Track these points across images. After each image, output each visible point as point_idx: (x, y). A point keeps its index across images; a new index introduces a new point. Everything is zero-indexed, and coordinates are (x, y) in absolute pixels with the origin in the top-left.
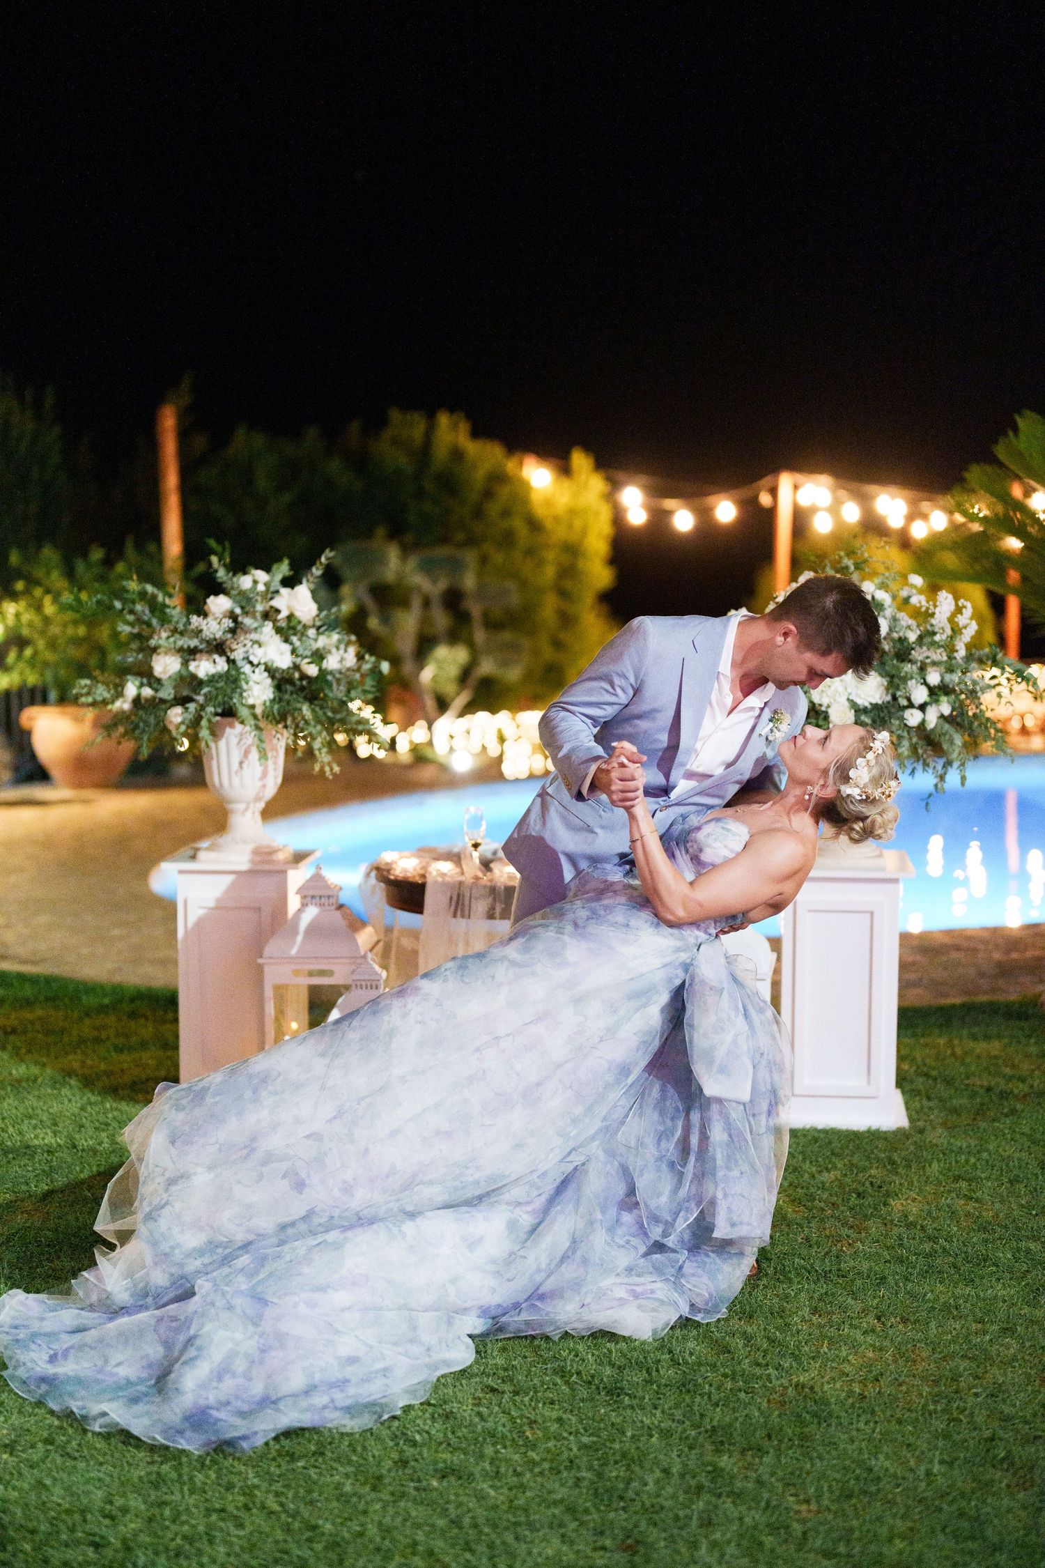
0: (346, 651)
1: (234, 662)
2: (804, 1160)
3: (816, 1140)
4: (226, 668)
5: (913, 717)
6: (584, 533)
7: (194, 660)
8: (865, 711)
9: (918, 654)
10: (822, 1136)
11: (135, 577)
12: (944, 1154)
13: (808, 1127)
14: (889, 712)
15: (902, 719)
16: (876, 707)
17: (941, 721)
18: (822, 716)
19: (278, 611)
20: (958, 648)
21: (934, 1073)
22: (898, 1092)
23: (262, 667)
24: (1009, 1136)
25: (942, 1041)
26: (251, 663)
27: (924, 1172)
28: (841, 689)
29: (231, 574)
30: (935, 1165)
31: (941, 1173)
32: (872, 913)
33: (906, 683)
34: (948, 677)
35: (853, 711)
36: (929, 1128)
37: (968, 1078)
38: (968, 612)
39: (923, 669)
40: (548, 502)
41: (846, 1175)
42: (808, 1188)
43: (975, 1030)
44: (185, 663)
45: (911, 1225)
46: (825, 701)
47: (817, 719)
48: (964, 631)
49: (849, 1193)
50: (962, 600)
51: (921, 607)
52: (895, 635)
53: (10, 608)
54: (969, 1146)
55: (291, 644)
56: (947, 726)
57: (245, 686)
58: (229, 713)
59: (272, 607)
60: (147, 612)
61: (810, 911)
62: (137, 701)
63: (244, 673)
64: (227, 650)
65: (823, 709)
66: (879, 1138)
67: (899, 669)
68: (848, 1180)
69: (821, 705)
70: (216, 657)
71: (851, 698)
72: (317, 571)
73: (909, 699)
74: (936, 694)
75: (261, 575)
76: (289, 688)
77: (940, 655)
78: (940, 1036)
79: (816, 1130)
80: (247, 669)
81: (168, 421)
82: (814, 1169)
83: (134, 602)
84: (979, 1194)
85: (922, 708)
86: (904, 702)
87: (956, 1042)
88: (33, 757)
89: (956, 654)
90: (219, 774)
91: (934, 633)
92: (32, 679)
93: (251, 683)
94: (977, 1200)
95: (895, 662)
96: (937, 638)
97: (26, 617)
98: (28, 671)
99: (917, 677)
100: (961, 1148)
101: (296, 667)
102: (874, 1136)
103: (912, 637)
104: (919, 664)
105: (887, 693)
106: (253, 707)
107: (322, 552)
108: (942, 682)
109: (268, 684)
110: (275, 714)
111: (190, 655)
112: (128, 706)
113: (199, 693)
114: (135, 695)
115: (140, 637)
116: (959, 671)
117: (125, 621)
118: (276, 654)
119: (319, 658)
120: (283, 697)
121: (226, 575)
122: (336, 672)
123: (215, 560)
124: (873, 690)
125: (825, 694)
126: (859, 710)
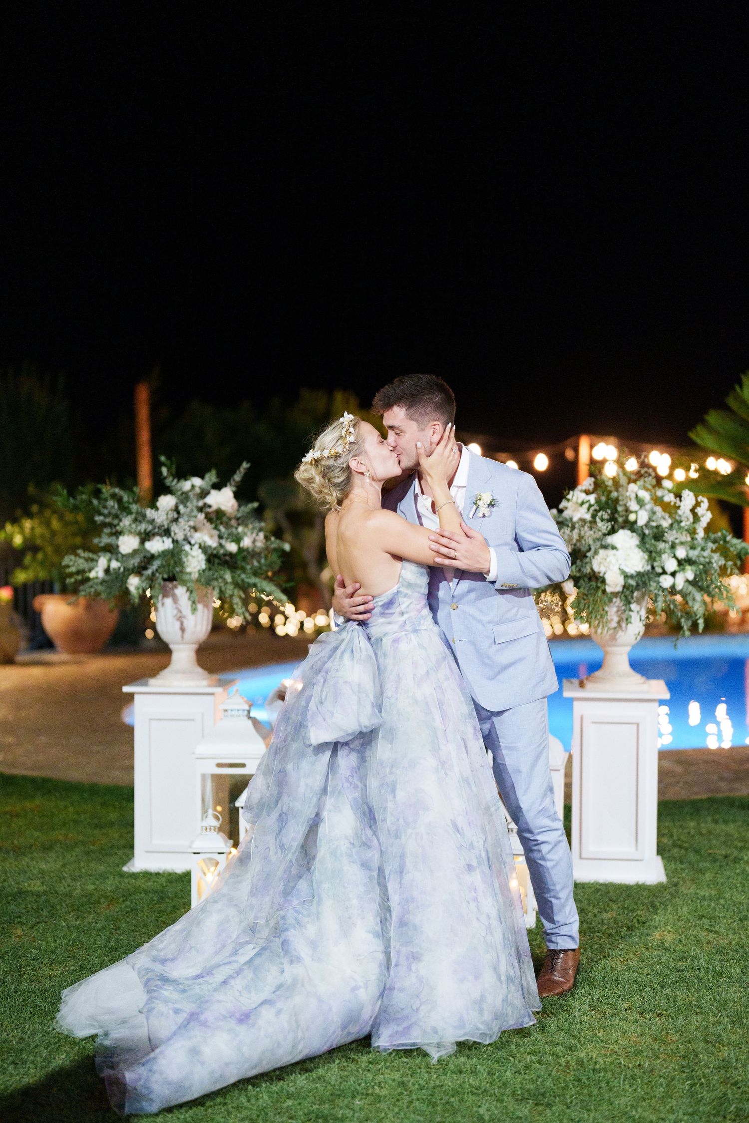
0: (257, 535)
1: (177, 541)
2: (589, 904)
3: (597, 890)
4: (171, 546)
5: (666, 582)
7: (149, 540)
8: (632, 577)
9: (670, 536)
10: (602, 888)
12: (692, 901)
13: (592, 881)
14: (649, 578)
15: (658, 582)
16: (639, 574)
17: (687, 584)
18: (601, 581)
19: (210, 506)
20: (698, 531)
21: (686, 845)
22: (659, 858)
23: (197, 546)
24: (740, 889)
25: (692, 824)
26: (190, 543)
27: (677, 914)
28: (614, 561)
29: (175, 481)
30: (685, 909)
31: (689, 913)
32: (638, 724)
33: (660, 556)
34: (691, 553)
35: (623, 577)
36: (681, 882)
37: (710, 848)
38: (705, 504)
39: (673, 546)
41: (619, 915)
42: (591, 923)
43: (717, 817)
44: (143, 542)
45: (666, 949)
46: (602, 570)
47: (597, 582)
48: (701, 519)
49: (622, 927)
50: (700, 497)
51: (671, 502)
52: (654, 524)
53: (27, 524)
54: (711, 895)
55: (219, 530)
56: (691, 588)
57: (185, 560)
58: (172, 578)
59: (204, 503)
60: (116, 506)
61: (593, 723)
62: (107, 571)
63: (184, 550)
64: (172, 534)
65: (601, 575)
66: (644, 889)
67: (655, 546)
68: (621, 918)
69: (599, 573)
70: (165, 538)
71: (621, 567)
72: (238, 477)
73: (663, 568)
74: (683, 565)
75: (197, 481)
76: (217, 561)
77: (685, 537)
78: (692, 820)
79: (598, 884)
80: (187, 547)
81: (143, 395)
82: (596, 910)
83: (106, 500)
84: (717, 928)
85: (673, 574)
86: (659, 570)
87: (703, 825)
88: (42, 631)
89: (697, 536)
90: (166, 624)
91: (681, 521)
92: (42, 575)
93: (190, 557)
94: (716, 932)
95: (653, 541)
96: (683, 524)
97: (39, 531)
98: (39, 569)
99: (669, 551)
100: (704, 896)
101: (221, 545)
102: (640, 888)
103: (665, 524)
104: (670, 543)
105: (648, 564)
106: (190, 574)
107: (241, 464)
108: (687, 556)
109: (202, 557)
110: (206, 580)
111: (146, 537)
112: (101, 574)
113: (152, 565)
114: (106, 567)
115: (110, 525)
116: (699, 549)
117: (100, 514)
118: (207, 537)
119: (237, 540)
120: (212, 567)
121: (173, 481)
122: (250, 550)
123: (164, 471)
124: (636, 562)
125: (602, 565)
126: (626, 576)
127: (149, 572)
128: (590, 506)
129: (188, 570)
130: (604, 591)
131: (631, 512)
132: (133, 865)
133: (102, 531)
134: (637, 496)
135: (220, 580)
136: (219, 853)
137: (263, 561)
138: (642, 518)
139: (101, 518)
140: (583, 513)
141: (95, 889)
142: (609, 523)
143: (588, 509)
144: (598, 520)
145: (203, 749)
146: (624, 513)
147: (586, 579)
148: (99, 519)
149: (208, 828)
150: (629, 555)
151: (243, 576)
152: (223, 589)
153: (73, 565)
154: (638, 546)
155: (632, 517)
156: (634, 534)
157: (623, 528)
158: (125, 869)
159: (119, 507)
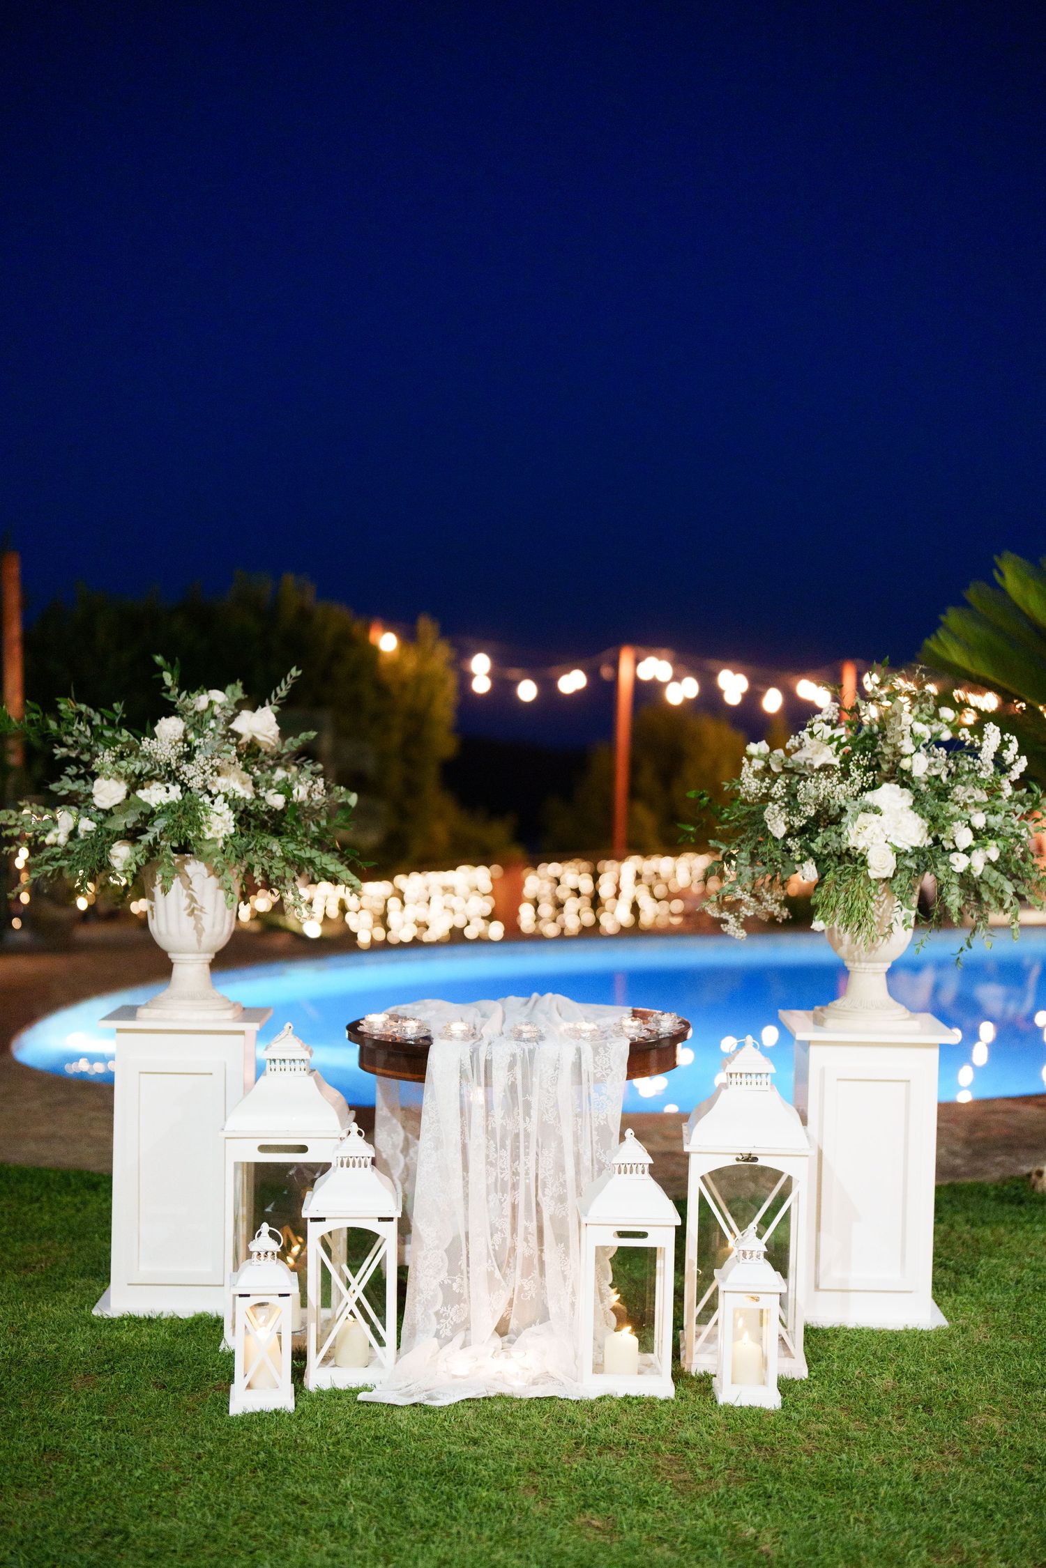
0: (314, 782)
1: (189, 789)
3: (850, 1341)
4: (180, 797)
5: (959, 862)
6: (431, 699)
7: (143, 788)
8: (906, 854)
9: (960, 792)
10: (855, 1336)
11: (73, 696)
13: (836, 1325)
14: (934, 857)
15: (948, 864)
16: (917, 851)
17: (988, 867)
18: (859, 861)
19: (237, 736)
20: (1004, 786)
23: (221, 798)
26: (209, 793)
28: (878, 831)
29: (184, 694)
32: (908, 1082)
33: (949, 825)
34: (992, 819)
35: (894, 855)
36: (973, 1326)
38: (1014, 746)
39: (965, 809)
40: (396, 666)
44: (132, 789)
46: (861, 845)
47: (853, 863)
49: (914, 1403)
50: (1008, 735)
51: (965, 741)
55: (253, 774)
56: (996, 874)
57: (204, 819)
58: (184, 849)
59: (230, 730)
60: (88, 733)
61: (838, 1079)
62: (73, 834)
63: (203, 804)
64: (183, 778)
66: (921, 1339)
67: (939, 809)
70: (170, 785)
71: (890, 840)
72: (282, 690)
73: (954, 843)
74: (982, 838)
75: (217, 696)
76: (252, 821)
77: (981, 796)
79: (844, 1329)
80: (207, 799)
81: (12, 571)
83: (71, 723)
85: (968, 852)
86: (952, 847)
89: (1002, 794)
90: (167, 921)
93: (213, 817)
95: (934, 802)
96: (981, 775)
99: (961, 818)
101: (258, 797)
104: (962, 804)
105: (929, 835)
106: (213, 841)
107: (289, 670)
108: (986, 825)
109: (229, 816)
110: (236, 850)
111: (137, 782)
112: (62, 839)
113: (152, 825)
114: (71, 827)
115: (77, 762)
116: (1003, 813)
117: (62, 745)
118: (236, 784)
119: (286, 789)
120: (245, 832)
121: (179, 695)
122: (306, 805)
123: (168, 678)
124: (914, 832)
125: (860, 836)
126: (900, 854)
127: (147, 838)
128: (841, 746)
129: (208, 836)
130: (867, 877)
131: (903, 756)
132: (108, 1304)
133: (62, 772)
134: (912, 730)
135: (260, 853)
136: (281, 1295)
137: (323, 823)
138: (919, 765)
139: (64, 750)
140: (828, 756)
141: (57, 1349)
142: (872, 773)
143: (837, 750)
144: (852, 767)
145: (236, 1123)
146: (891, 758)
147: (835, 859)
148: (60, 752)
149: (262, 1254)
150: (900, 822)
151: (292, 846)
152: (267, 868)
153: (15, 826)
154: (912, 808)
155: (905, 764)
156: (906, 791)
157: (887, 780)
158: (95, 1312)
159: (92, 733)
